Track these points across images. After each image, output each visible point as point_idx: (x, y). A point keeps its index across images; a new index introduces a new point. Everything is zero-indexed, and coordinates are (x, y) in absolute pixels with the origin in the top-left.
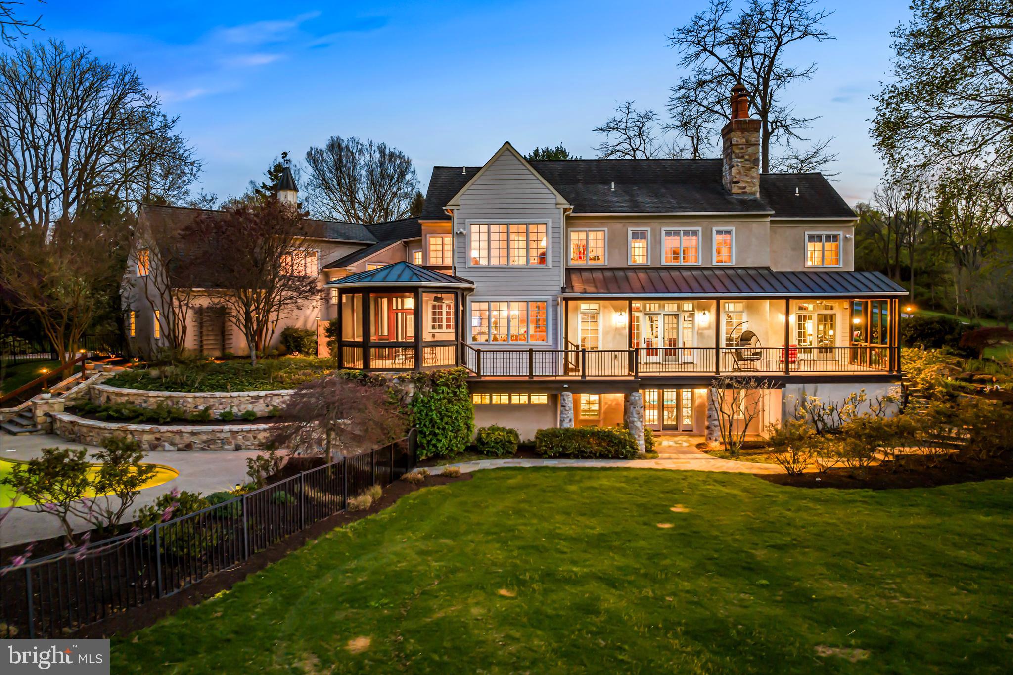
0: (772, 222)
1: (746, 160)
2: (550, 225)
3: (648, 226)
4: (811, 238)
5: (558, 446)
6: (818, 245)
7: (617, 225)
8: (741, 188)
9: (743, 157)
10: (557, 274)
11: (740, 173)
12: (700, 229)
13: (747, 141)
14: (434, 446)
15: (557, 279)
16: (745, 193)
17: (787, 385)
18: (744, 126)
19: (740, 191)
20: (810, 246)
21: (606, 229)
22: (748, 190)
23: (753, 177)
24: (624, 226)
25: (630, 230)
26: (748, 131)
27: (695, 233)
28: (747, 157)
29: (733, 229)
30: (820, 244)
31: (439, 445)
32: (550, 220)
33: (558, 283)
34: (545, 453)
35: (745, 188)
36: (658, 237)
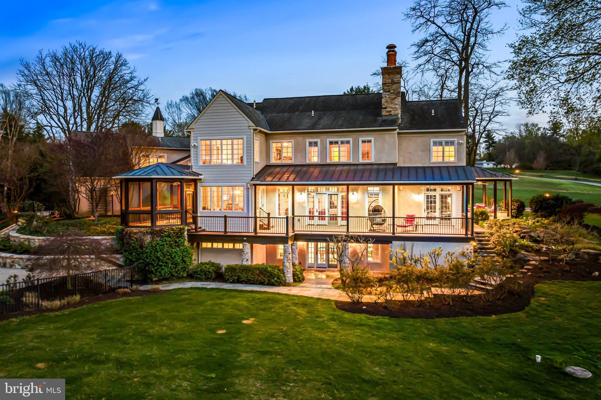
0: (398, 133)
1: (392, 93)
2: (245, 139)
3: (318, 138)
4: (435, 143)
5: (235, 276)
6: (440, 148)
7: (300, 138)
8: (388, 112)
9: (389, 91)
10: (249, 169)
11: (387, 102)
12: (351, 139)
13: (392, 81)
14: (160, 272)
15: (249, 172)
16: (391, 115)
17: (393, 242)
18: (390, 71)
19: (388, 114)
20: (434, 149)
21: (293, 141)
22: (393, 113)
23: (396, 104)
24: (304, 138)
25: (308, 141)
26: (392, 74)
27: (348, 142)
28: (392, 91)
29: (373, 139)
30: (442, 147)
31: (163, 272)
32: (245, 137)
33: (249, 175)
34: (228, 280)
35: (390, 112)
36: (325, 146)
